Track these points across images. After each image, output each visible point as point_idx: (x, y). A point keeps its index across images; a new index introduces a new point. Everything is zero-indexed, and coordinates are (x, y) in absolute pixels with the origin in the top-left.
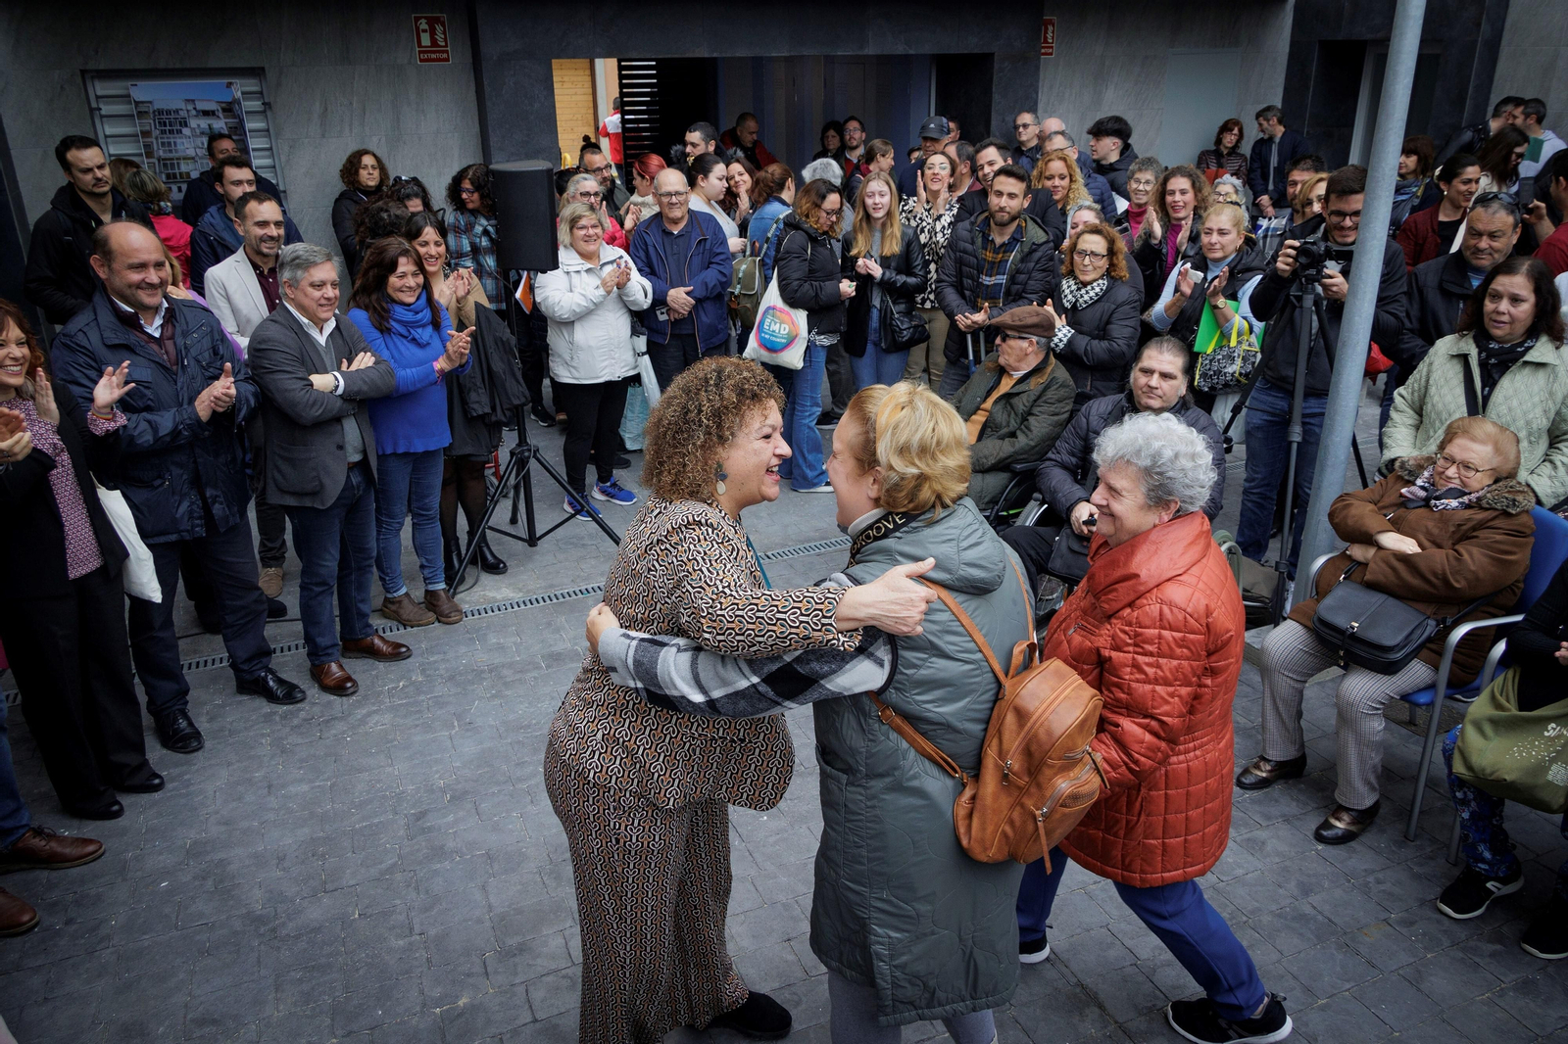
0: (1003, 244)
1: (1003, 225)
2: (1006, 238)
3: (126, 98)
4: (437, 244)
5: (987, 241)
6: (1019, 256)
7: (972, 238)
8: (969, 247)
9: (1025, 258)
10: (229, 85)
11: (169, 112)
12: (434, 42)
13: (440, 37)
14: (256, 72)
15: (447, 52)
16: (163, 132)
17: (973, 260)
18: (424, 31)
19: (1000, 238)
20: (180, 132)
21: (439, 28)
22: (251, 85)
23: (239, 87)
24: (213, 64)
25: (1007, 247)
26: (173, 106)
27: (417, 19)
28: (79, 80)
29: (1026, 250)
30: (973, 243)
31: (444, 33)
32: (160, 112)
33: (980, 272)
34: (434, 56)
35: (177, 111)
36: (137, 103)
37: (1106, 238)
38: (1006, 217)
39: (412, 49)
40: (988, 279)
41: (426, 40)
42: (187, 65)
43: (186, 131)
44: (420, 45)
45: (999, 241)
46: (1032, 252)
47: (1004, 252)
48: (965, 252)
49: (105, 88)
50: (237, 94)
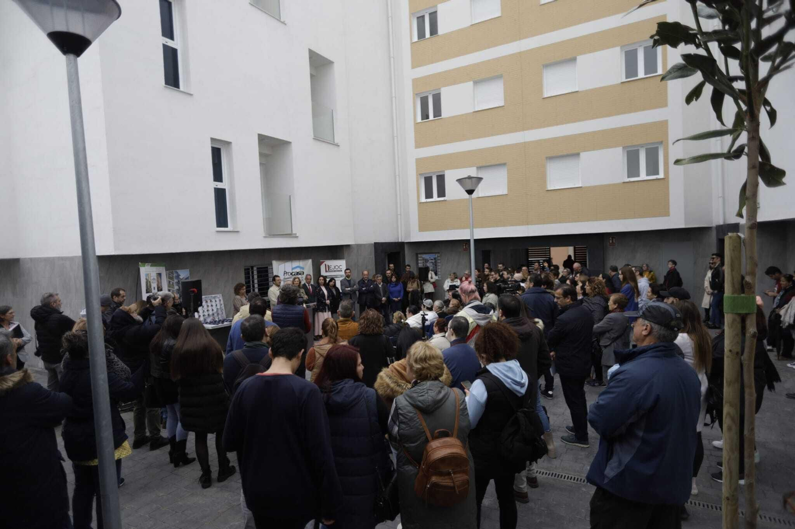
11: (427, 259)
13: (467, 247)
14: (438, 253)
20: (427, 262)
22: (438, 255)
24: (433, 252)
28: (416, 254)
32: (425, 259)
34: (466, 250)
36: (423, 258)
41: (464, 247)
42: (429, 252)
49: (419, 256)
50: (436, 256)
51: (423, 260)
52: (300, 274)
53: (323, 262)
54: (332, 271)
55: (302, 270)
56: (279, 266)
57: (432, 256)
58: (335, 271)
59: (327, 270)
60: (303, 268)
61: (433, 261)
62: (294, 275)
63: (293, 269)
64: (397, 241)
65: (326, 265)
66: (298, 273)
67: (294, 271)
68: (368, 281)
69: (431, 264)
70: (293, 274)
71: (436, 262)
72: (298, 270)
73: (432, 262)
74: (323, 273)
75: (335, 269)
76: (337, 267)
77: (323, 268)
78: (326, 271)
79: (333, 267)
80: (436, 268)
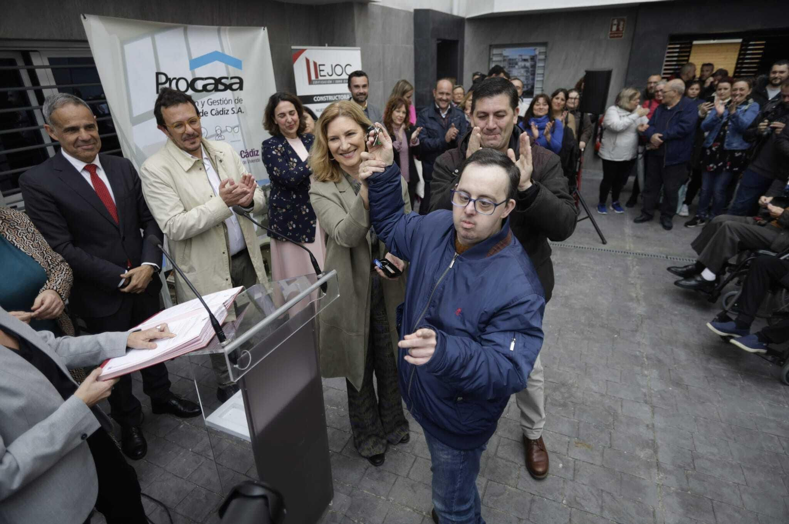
3: (501, 55)
4: (562, 100)
10: (535, 50)
11: (513, 60)
12: (618, 29)
13: (621, 27)
14: (544, 44)
15: (622, 33)
16: (509, 67)
18: (615, 24)
20: (514, 67)
21: (622, 23)
22: (543, 49)
23: (538, 50)
24: (531, 41)
26: (514, 57)
27: (613, 19)
28: (488, 48)
31: (623, 25)
32: (510, 60)
34: (616, 35)
35: (515, 59)
36: (504, 57)
39: (608, 33)
41: (614, 28)
42: (523, 42)
43: (517, 67)
44: (611, 31)
49: (495, 51)
50: (537, 53)
51: (504, 60)
52: (229, 87)
53: (301, 51)
54: (326, 82)
55: (233, 72)
56: (128, 47)
57: (527, 52)
58: (334, 82)
59: (313, 77)
60: (238, 64)
61: (528, 64)
62: (205, 88)
63: (195, 63)
64: (448, 12)
65: (308, 61)
66: (218, 81)
67: (201, 72)
68: (450, 111)
69: (523, 71)
70: (199, 85)
71: (534, 66)
72: (218, 70)
73: (525, 67)
74: (303, 88)
75: (334, 77)
76: (339, 70)
77: (300, 70)
78: (310, 82)
79: (327, 70)
80: (533, 79)
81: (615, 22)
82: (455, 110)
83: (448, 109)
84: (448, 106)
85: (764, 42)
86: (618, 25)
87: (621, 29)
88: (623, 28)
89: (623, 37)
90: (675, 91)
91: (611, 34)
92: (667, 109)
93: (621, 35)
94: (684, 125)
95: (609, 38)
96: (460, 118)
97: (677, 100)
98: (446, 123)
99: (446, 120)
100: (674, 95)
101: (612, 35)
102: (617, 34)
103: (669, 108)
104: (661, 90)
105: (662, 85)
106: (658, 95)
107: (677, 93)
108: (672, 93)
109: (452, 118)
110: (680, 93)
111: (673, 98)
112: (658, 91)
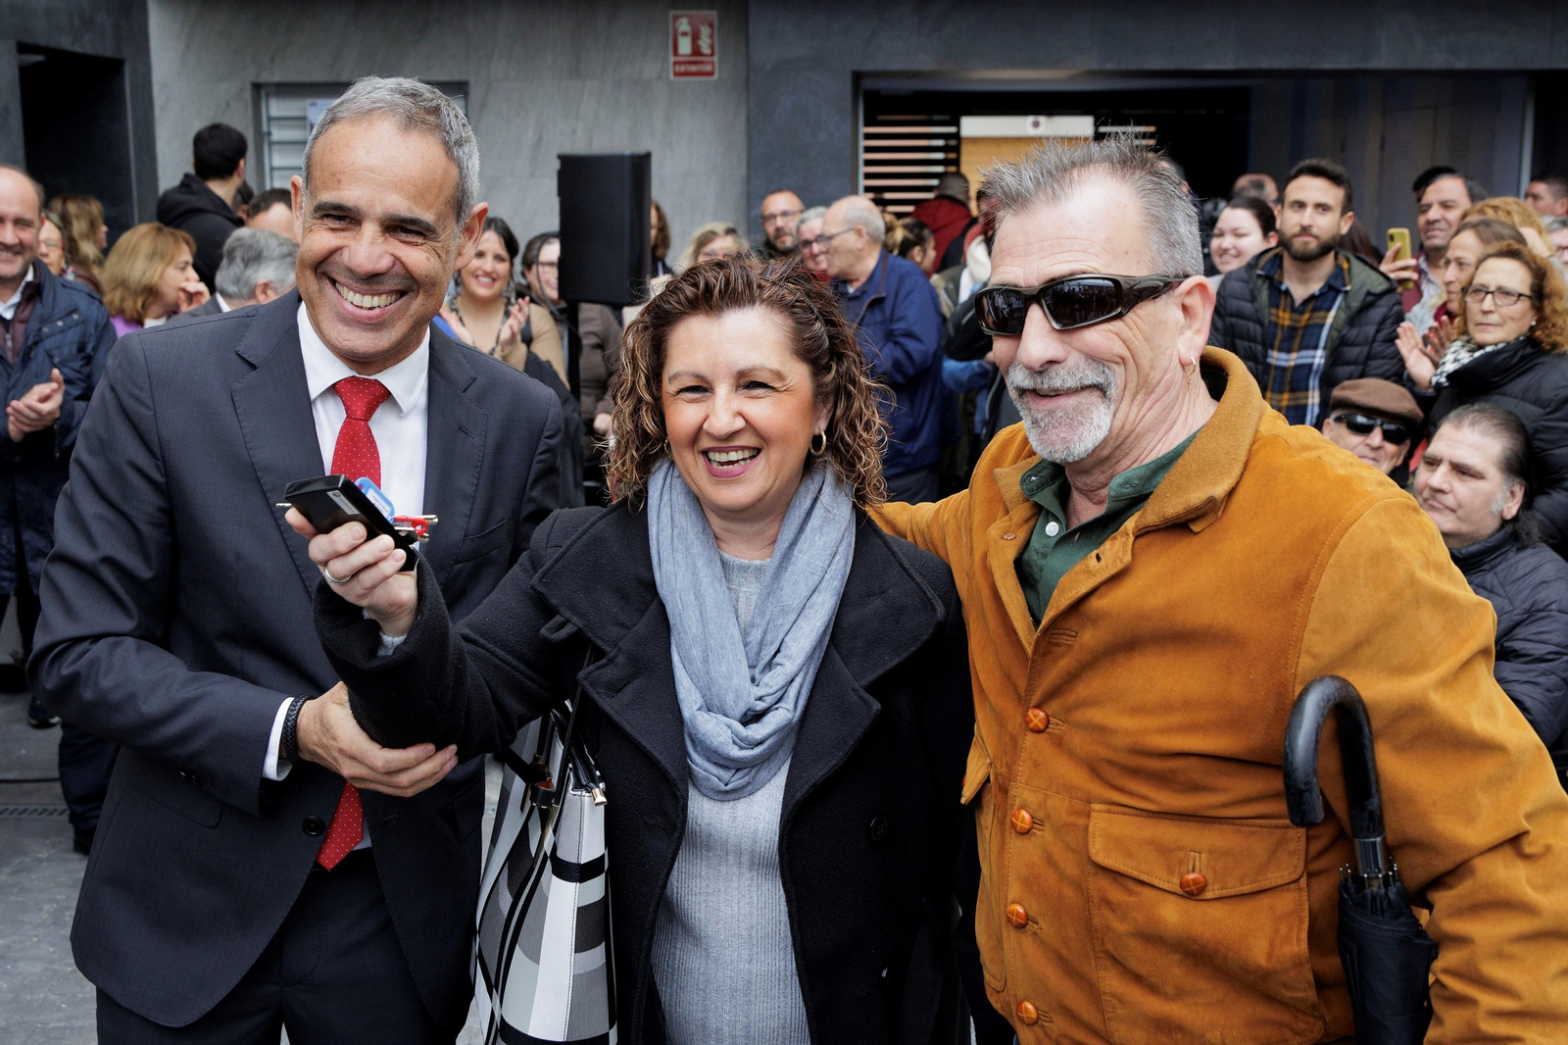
0: (1312, 298)
1: (1307, 260)
2: (1315, 287)
3: (300, 120)
5: (1280, 295)
6: (1343, 316)
7: (1252, 292)
8: (1247, 307)
9: (1355, 318)
12: (696, 51)
13: (705, 45)
15: (712, 63)
17: (1254, 329)
18: (685, 34)
19: (1301, 288)
21: (705, 31)
25: (1318, 302)
27: (676, 18)
29: (1356, 304)
30: (1253, 299)
31: (711, 37)
33: (1268, 345)
34: (693, 68)
37: (1527, 263)
38: (1313, 245)
39: (666, 59)
40: (1283, 356)
41: (685, 46)
44: (676, 52)
45: (1300, 292)
46: (1366, 306)
47: (1314, 310)
48: (1240, 315)
81: (684, 25)
82: (60, 289)
83: (23, 284)
84: (24, 273)
85: (1152, 129)
86: (695, 37)
87: (706, 50)
88: (712, 47)
89: (716, 77)
90: (859, 232)
91: (675, 63)
92: (847, 293)
93: (709, 68)
94: (912, 345)
95: (672, 77)
96: (84, 322)
97: (870, 262)
98: (20, 340)
99: (19, 328)
100: (860, 246)
101: (682, 68)
102: (693, 66)
103: (851, 290)
104: (820, 238)
105: (816, 222)
106: (814, 257)
107: (866, 237)
108: (851, 241)
109: (45, 320)
110: (874, 239)
111: (858, 255)
112: (808, 243)
